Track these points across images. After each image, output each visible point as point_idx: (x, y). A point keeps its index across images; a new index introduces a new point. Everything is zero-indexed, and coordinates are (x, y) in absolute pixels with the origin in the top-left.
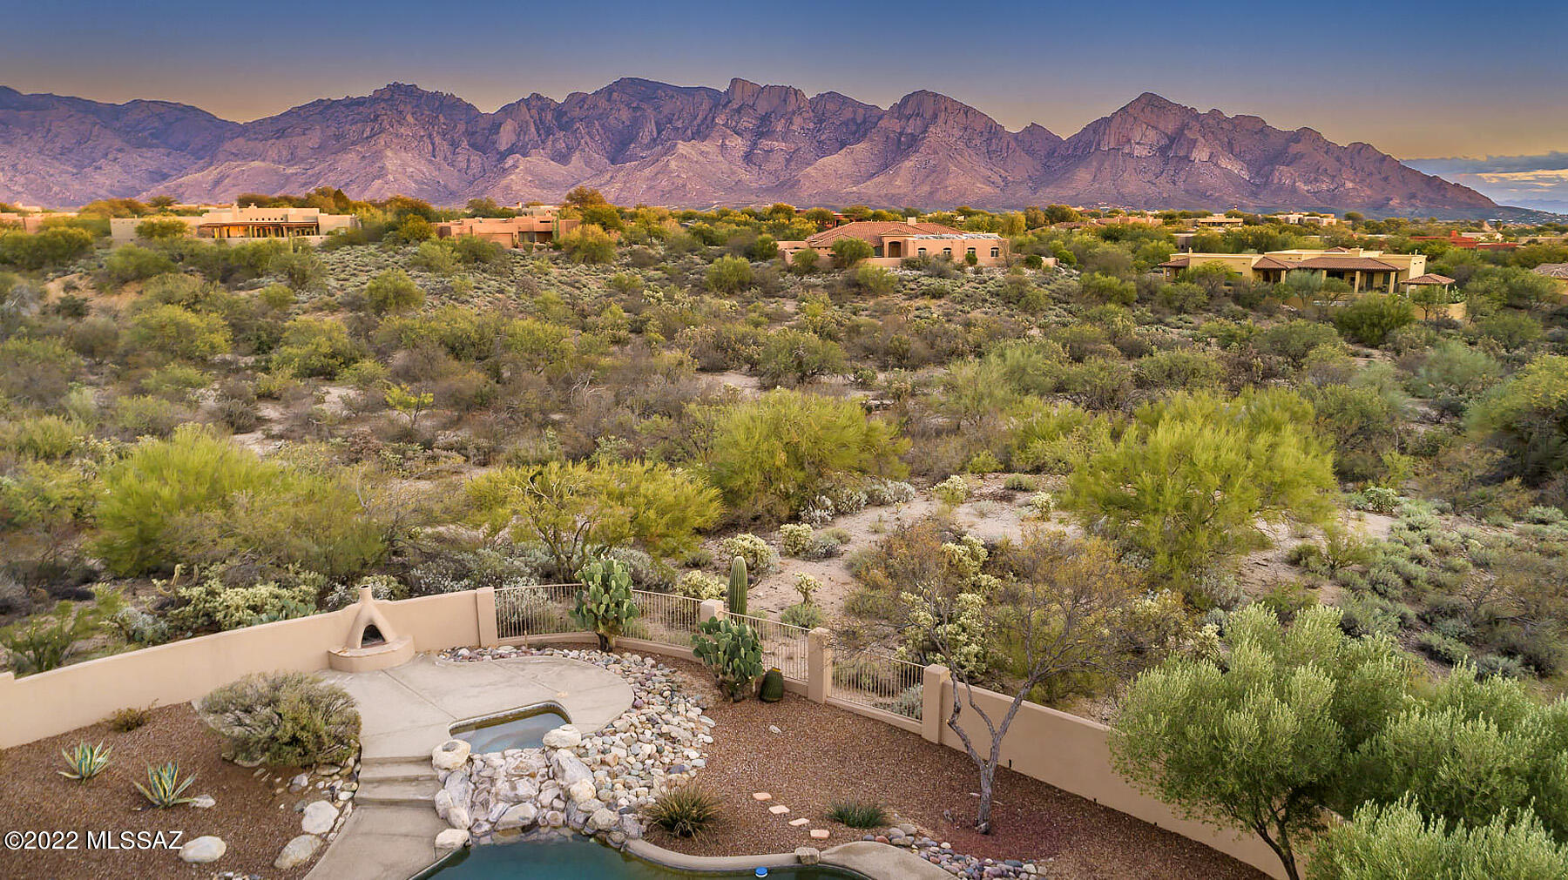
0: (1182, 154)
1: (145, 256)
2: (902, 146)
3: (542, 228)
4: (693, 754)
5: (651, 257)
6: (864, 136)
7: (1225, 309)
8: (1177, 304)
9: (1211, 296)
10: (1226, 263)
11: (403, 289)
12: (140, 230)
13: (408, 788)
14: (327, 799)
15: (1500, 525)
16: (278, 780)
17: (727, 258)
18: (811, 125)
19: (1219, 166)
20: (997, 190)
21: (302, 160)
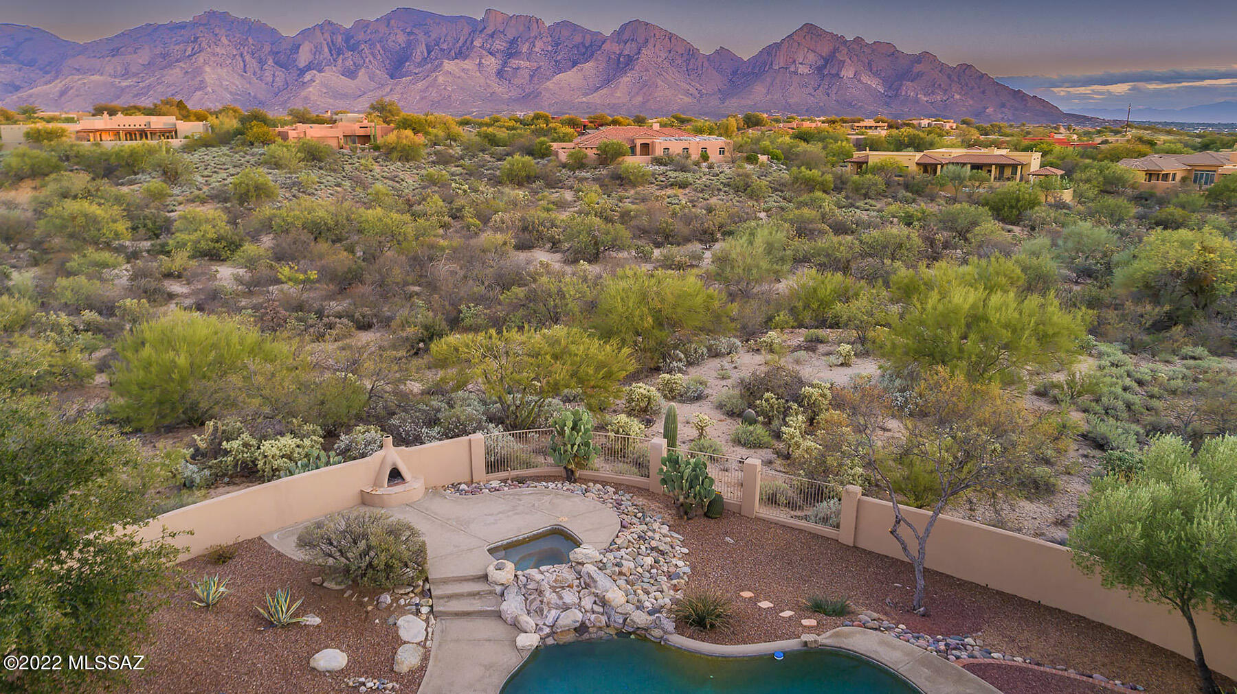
0: (834, 71)
1: (37, 157)
2: (622, 64)
3: (362, 132)
4: (680, 563)
5: (452, 156)
6: (591, 56)
7: (900, 196)
8: (863, 191)
9: (888, 184)
10: (897, 159)
11: (262, 184)
12: (28, 135)
13: (475, 602)
14: (412, 613)
15: (1167, 362)
16: (366, 599)
17: (517, 156)
18: (550, 48)
19: (862, 82)
20: (695, 101)
21: (135, 75)
